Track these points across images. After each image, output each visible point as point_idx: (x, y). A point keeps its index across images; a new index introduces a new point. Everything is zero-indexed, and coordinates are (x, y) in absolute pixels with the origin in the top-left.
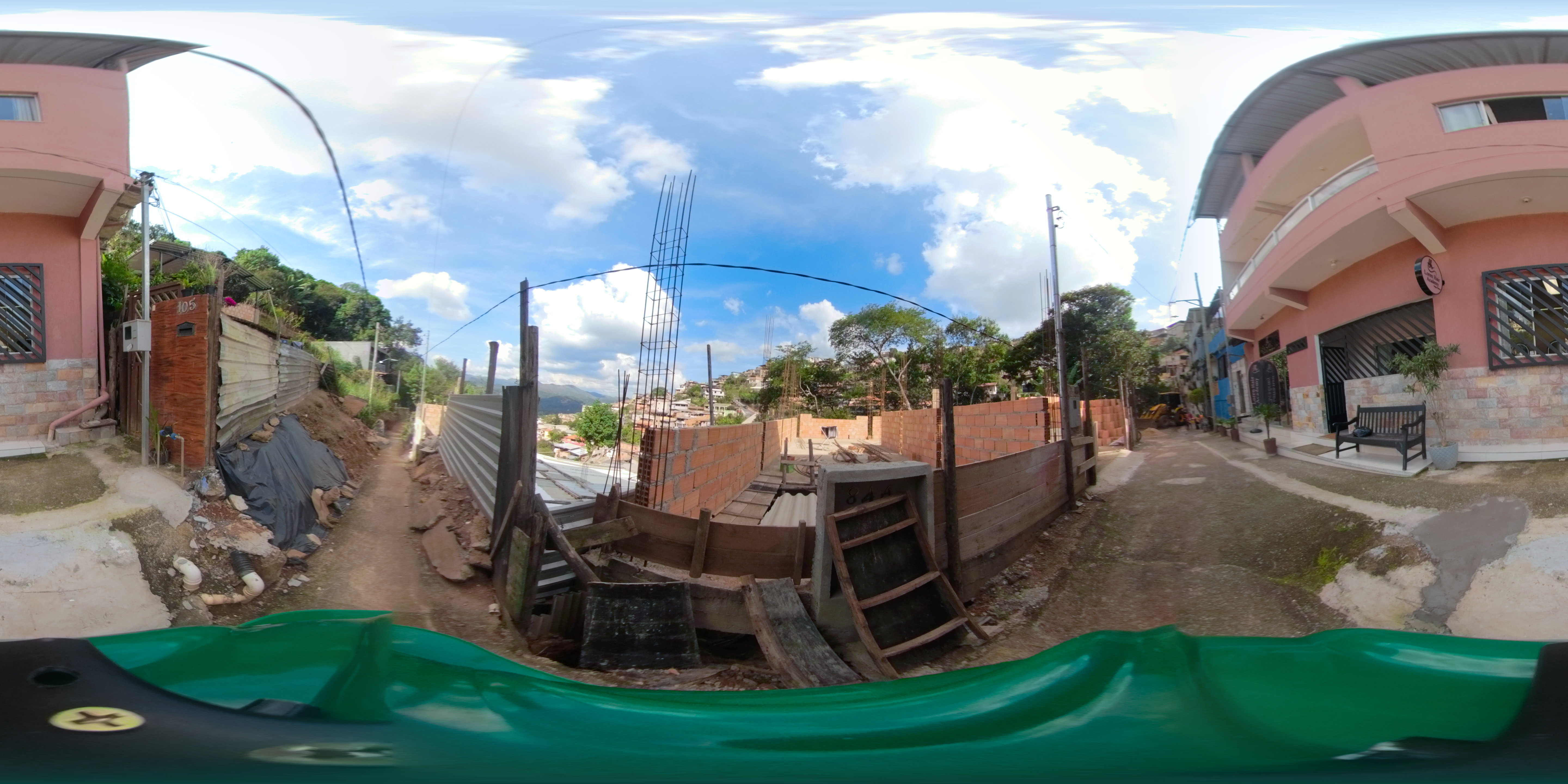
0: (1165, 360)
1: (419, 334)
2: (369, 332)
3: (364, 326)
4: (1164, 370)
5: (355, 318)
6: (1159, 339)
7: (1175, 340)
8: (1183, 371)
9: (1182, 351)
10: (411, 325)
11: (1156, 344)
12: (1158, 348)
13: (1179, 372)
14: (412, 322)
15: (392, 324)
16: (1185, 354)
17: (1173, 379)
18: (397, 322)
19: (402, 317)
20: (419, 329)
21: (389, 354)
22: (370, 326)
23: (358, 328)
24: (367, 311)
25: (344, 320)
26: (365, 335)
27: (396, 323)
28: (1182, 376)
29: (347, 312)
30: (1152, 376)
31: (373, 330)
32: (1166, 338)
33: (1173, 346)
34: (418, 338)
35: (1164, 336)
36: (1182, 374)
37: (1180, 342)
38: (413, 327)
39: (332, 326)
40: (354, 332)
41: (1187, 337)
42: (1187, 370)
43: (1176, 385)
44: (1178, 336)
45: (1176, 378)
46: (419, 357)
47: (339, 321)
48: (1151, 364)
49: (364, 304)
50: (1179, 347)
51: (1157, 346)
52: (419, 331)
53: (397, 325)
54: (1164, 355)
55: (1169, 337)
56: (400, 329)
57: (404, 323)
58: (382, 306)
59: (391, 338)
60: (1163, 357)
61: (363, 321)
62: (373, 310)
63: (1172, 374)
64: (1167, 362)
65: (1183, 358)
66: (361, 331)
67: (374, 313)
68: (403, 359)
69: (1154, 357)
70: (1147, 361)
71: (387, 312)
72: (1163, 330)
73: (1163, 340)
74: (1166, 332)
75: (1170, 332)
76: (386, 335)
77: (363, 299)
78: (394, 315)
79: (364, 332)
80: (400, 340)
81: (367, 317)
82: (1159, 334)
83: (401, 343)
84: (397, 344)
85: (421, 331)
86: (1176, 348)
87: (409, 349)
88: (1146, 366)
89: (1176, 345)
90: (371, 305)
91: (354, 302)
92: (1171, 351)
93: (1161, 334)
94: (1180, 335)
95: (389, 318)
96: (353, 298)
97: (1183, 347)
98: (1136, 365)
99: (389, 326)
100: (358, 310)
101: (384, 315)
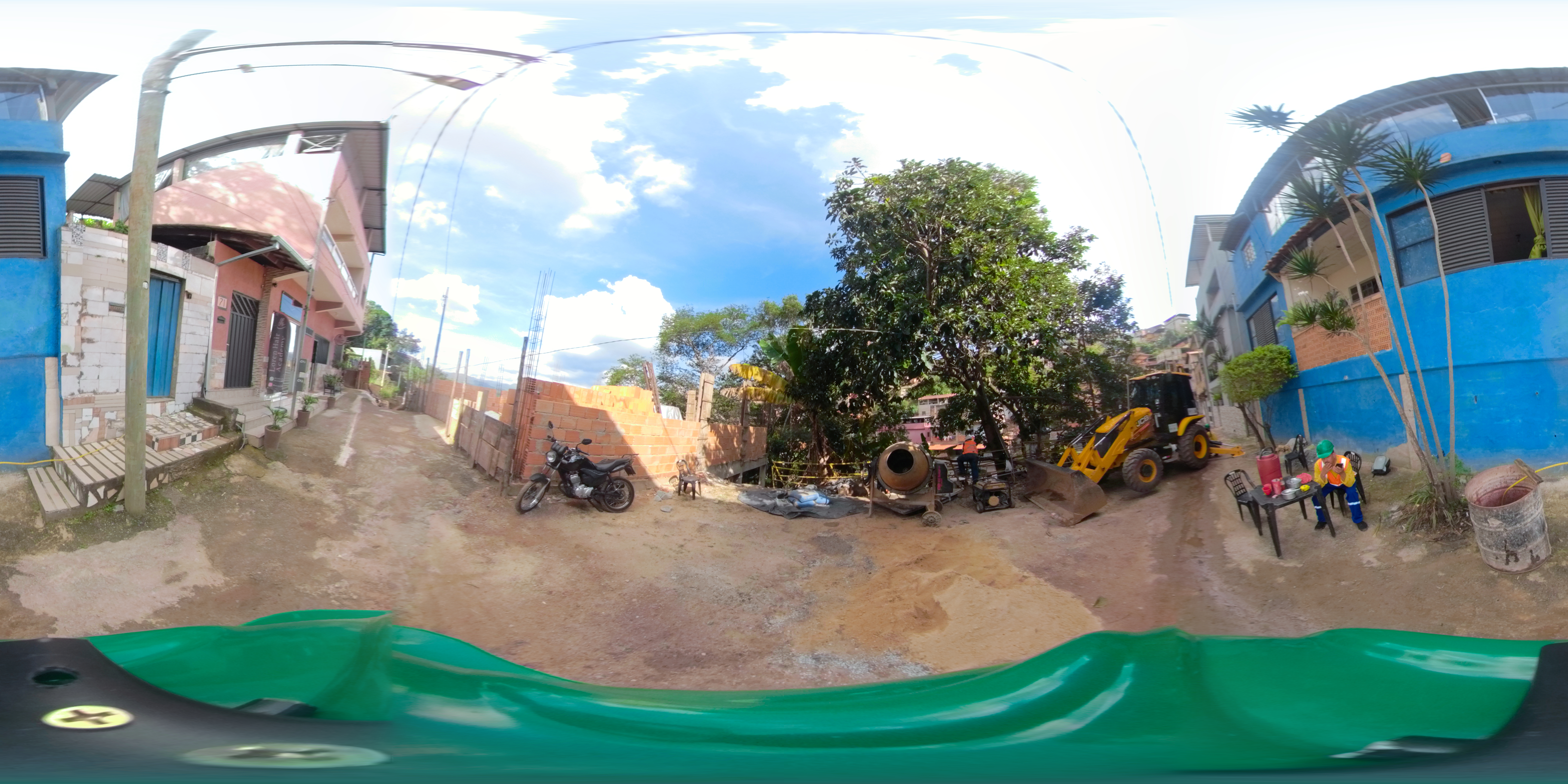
5: (370, 328)
6: (1155, 335)
11: (1152, 339)
35: (1161, 331)
49: (377, 317)
50: (1179, 340)
51: (1155, 341)
52: (418, 340)
53: (402, 335)
54: (1162, 350)
55: (1166, 331)
56: (404, 340)
57: (408, 334)
58: (391, 320)
61: (376, 333)
62: (384, 323)
66: (374, 340)
86: (1175, 342)
89: (1176, 339)
93: (1158, 330)
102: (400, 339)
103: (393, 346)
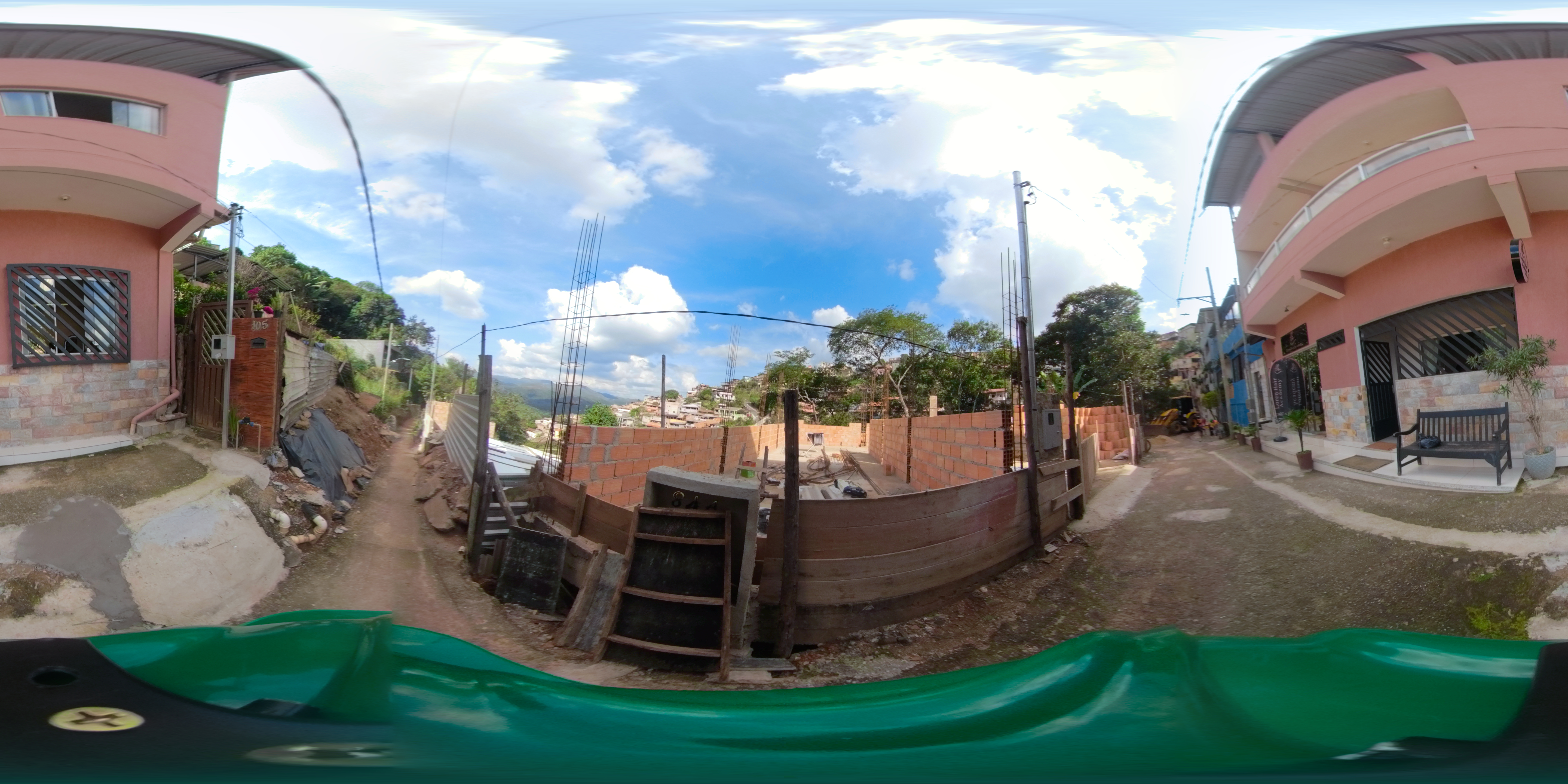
0: (1176, 364)
1: (432, 333)
2: (382, 330)
3: (378, 324)
4: (1176, 373)
5: (369, 316)
6: (1170, 342)
7: (1186, 343)
8: (1195, 374)
9: (1193, 353)
10: (424, 324)
11: (1167, 347)
12: (1169, 352)
13: (1191, 375)
14: (425, 321)
15: (406, 323)
16: (1197, 356)
17: (1185, 382)
18: (411, 320)
19: (415, 316)
20: (432, 328)
21: (402, 352)
22: (384, 324)
23: (372, 325)
24: (381, 309)
25: (359, 318)
26: (379, 333)
27: (409, 321)
28: (1194, 379)
29: (362, 310)
30: (1162, 379)
31: (387, 329)
32: (1177, 341)
33: (1184, 349)
34: (430, 337)
35: (1174, 339)
36: (1194, 377)
37: (1191, 345)
38: (426, 326)
39: (347, 324)
40: (369, 329)
41: (1199, 340)
42: (1199, 372)
43: (1188, 388)
44: (1188, 339)
45: (1188, 381)
46: (431, 356)
47: (354, 319)
48: (1161, 367)
49: (378, 302)
50: (1190, 349)
51: (1168, 349)
52: (431, 330)
53: (410, 324)
54: (1175, 358)
55: (1180, 339)
56: (413, 328)
57: (418, 322)
58: (397, 305)
59: (404, 336)
60: (1174, 360)
61: (377, 319)
62: (388, 308)
63: (1184, 377)
64: (1178, 365)
65: (1194, 360)
66: (375, 329)
67: (389, 312)
68: (415, 357)
69: (1164, 360)
70: (1156, 364)
71: (401, 310)
72: (1174, 333)
73: (1174, 343)
74: (1176, 335)
75: (1180, 335)
76: (399, 333)
77: (378, 298)
78: (408, 315)
79: (378, 330)
80: (413, 338)
81: (381, 315)
82: (1170, 337)
83: (414, 342)
84: (410, 343)
85: (434, 330)
86: (1187, 351)
87: (421, 347)
88: (1155, 369)
89: (1187, 348)
90: (386, 303)
91: (369, 300)
92: (1182, 354)
93: (1172, 337)
94: (1191, 337)
95: (403, 317)
96: (368, 297)
97: (1194, 350)
98: (1144, 368)
99: (403, 324)
100: (373, 308)
101: (399, 313)
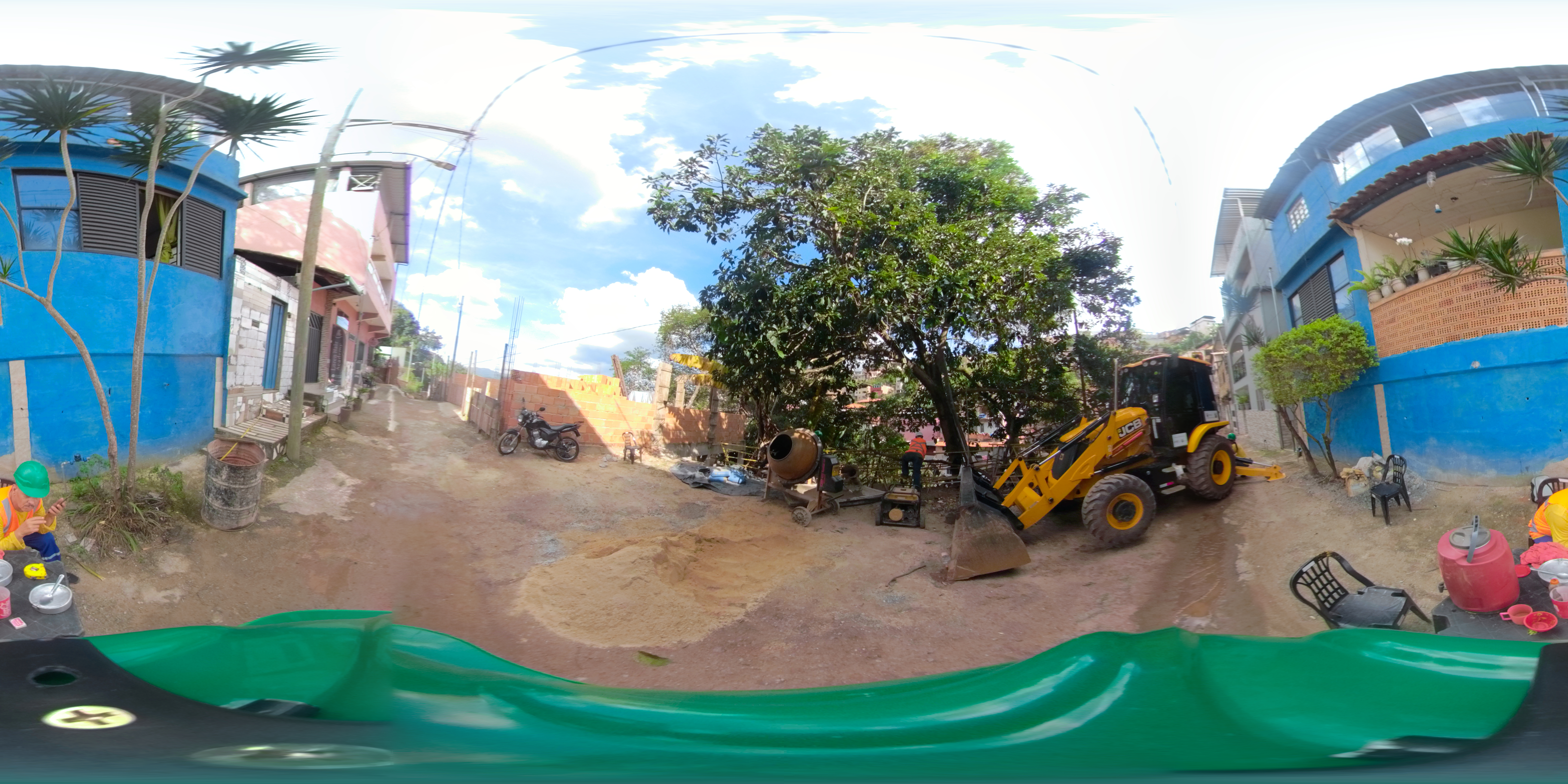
1: (440, 341)
2: (403, 338)
10: (435, 333)
15: (421, 332)
18: (425, 330)
19: (428, 327)
20: (440, 336)
21: (419, 357)
22: (404, 333)
23: (396, 336)
24: (403, 322)
26: (402, 342)
31: (407, 338)
40: (395, 339)
46: (439, 358)
49: (401, 317)
53: (424, 333)
56: (426, 337)
57: (430, 331)
58: (414, 319)
59: (420, 343)
61: (400, 331)
62: (407, 321)
66: (399, 338)
67: (408, 324)
68: (428, 359)
71: (417, 323)
78: (422, 325)
80: (426, 344)
81: (403, 327)
84: (424, 348)
102: (423, 336)
103: (416, 343)
